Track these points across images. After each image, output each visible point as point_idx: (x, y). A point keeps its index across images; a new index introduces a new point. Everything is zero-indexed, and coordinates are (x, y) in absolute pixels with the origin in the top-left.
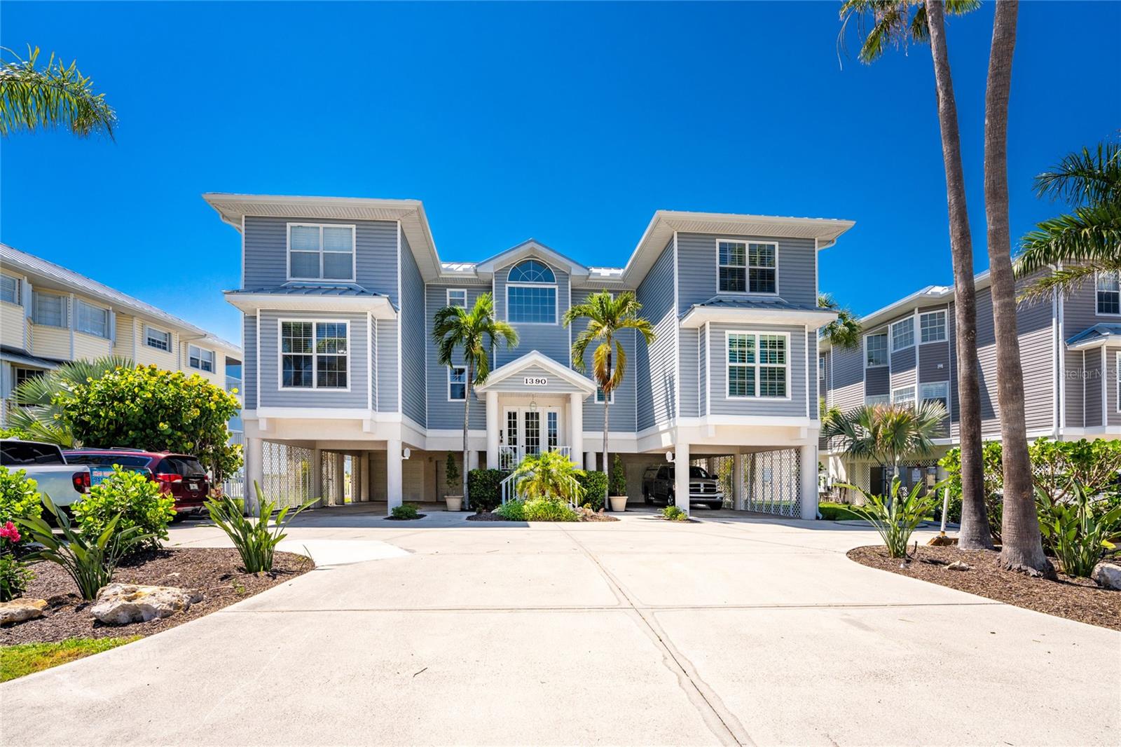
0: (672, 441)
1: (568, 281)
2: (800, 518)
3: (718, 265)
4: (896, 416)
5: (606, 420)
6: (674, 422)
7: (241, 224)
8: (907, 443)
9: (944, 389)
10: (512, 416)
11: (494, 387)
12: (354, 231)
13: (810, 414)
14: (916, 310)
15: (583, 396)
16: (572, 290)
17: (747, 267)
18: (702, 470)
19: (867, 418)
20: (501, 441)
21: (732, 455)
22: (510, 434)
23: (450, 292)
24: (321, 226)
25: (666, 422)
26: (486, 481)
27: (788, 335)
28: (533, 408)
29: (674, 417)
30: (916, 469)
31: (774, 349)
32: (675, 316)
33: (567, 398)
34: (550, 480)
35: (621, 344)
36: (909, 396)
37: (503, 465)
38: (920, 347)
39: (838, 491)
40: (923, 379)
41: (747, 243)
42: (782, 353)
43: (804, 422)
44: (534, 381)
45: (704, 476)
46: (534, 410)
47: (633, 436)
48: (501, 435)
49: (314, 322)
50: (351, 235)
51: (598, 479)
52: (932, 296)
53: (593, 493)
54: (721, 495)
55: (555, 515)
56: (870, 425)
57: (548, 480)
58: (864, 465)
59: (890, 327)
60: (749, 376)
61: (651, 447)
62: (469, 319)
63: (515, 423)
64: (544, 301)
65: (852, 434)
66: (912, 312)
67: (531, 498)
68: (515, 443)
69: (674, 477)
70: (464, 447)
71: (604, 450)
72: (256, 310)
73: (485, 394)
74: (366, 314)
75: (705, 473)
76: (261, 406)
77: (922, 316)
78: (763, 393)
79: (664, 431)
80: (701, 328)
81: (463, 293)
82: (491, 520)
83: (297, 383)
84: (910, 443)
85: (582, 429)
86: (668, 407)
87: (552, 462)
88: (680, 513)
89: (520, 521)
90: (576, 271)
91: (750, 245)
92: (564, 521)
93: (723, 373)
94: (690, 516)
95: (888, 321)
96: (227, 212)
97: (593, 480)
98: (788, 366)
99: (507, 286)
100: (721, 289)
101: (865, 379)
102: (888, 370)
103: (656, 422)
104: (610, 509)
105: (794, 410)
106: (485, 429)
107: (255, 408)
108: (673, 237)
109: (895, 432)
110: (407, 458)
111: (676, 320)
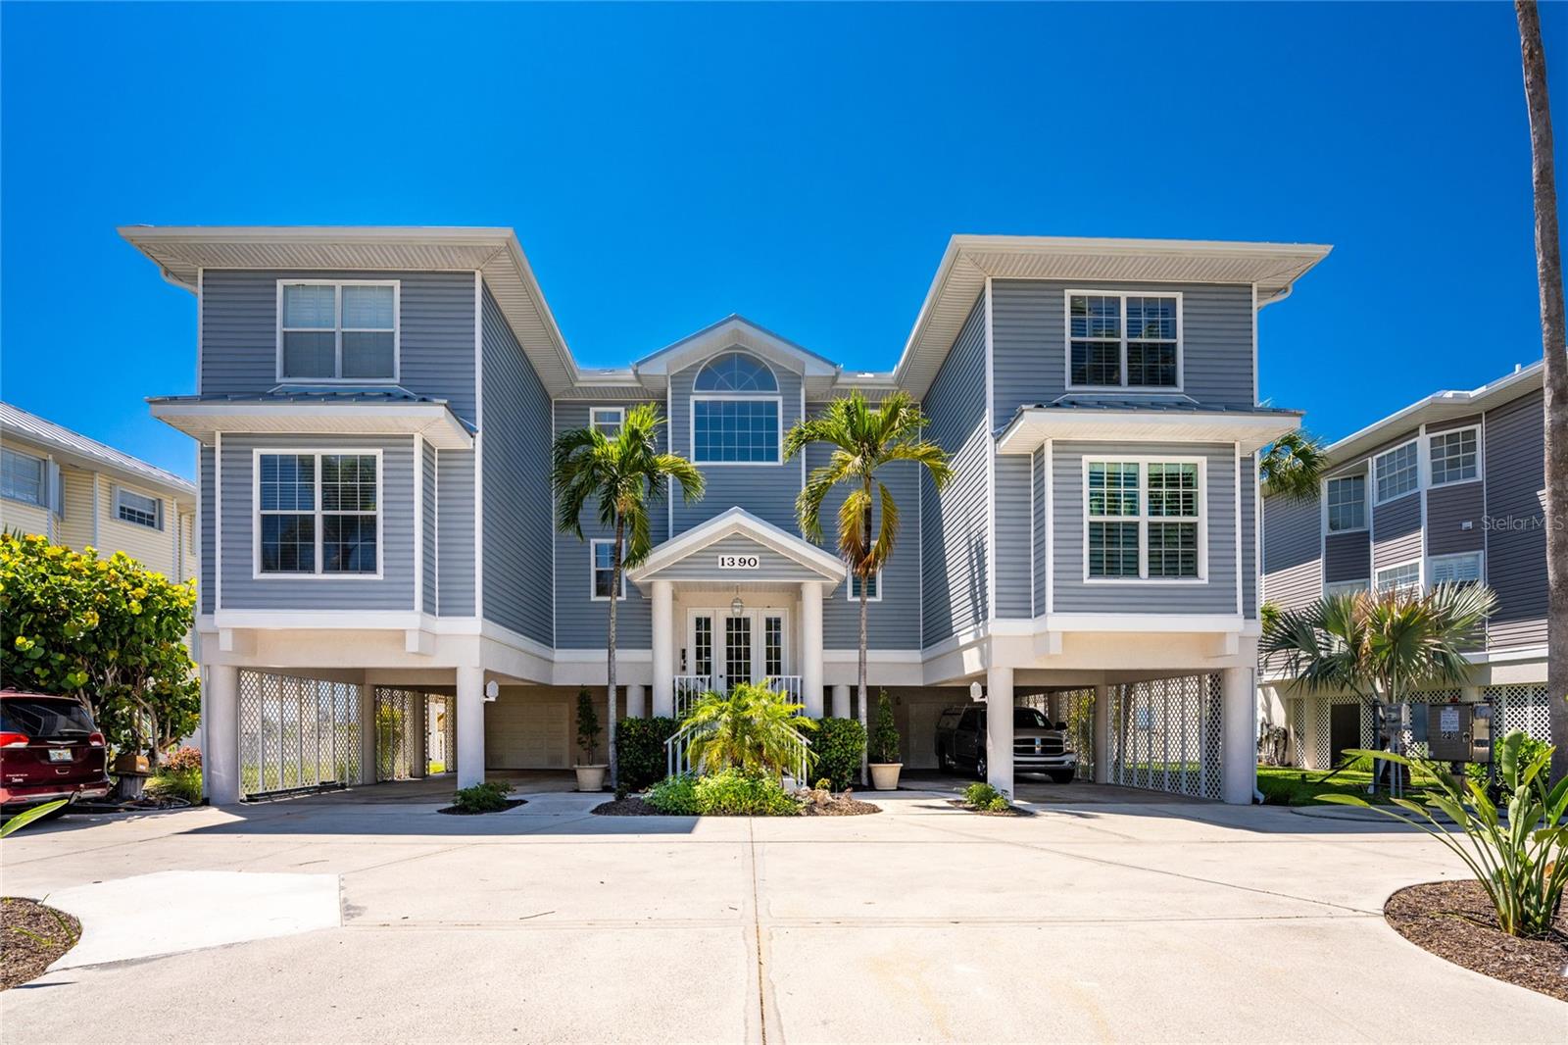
0: (982, 661)
1: (799, 389)
2: (1222, 801)
3: (1068, 338)
4: (1400, 611)
5: (863, 628)
6: (985, 627)
7: (196, 285)
8: (1418, 660)
9: (1475, 565)
10: (703, 624)
11: (663, 574)
12: (397, 292)
13: (1244, 610)
14: (1422, 430)
15: (824, 588)
16: (807, 404)
17: (1124, 339)
18: (1039, 713)
19: (1342, 617)
20: (684, 668)
21: (1093, 687)
22: (699, 656)
23: (596, 413)
24: (339, 283)
25: (972, 628)
26: (646, 738)
27: (1202, 462)
28: (737, 610)
29: (985, 618)
30: (1450, 709)
31: (1175, 490)
32: (988, 433)
33: (796, 592)
34: (747, 738)
35: (890, 492)
36: (1406, 581)
37: (681, 708)
38: (1430, 493)
39: (1272, 746)
40: (1432, 551)
41: (1123, 295)
42: (1190, 496)
43: (1231, 624)
44: (736, 561)
45: (1041, 723)
46: (736, 613)
47: (915, 656)
48: (684, 657)
49: (318, 453)
50: (393, 299)
51: (847, 734)
52: (1453, 402)
53: (837, 758)
54: (1072, 758)
55: (754, 804)
56: (1348, 630)
57: (743, 738)
58: (1320, 702)
59: (1372, 462)
60: (1127, 540)
61: (945, 676)
62: (612, 448)
63: (708, 636)
64: (757, 424)
65: (1312, 647)
66: (1414, 432)
67: (710, 772)
68: (708, 672)
69: (986, 728)
70: (609, 679)
71: (860, 681)
72: (214, 434)
73: (650, 586)
74: (412, 437)
75: (1044, 719)
76: (222, 607)
77: (1432, 439)
78: (1154, 572)
79: (968, 646)
80: (1035, 454)
81: (619, 414)
82: (635, 813)
83: (288, 565)
84: (1424, 660)
85: (822, 646)
86: (975, 602)
87: (751, 704)
88: (996, 796)
89: (688, 814)
90: (814, 369)
91: (1129, 300)
92: (771, 814)
93: (1078, 536)
94: (1016, 797)
95: (1369, 451)
96: (170, 262)
97: (839, 735)
98: (1202, 520)
99: (693, 399)
100: (1074, 383)
101: (1323, 555)
102: (1369, 537)
103: (954, 629)
104: (871, 787)
105: (1216, 601)
106: (651, 648)
107: (212, 613)
108: (984, 288)
109: (1395, 641)
110: (492, 699)
111: (990, 441)
